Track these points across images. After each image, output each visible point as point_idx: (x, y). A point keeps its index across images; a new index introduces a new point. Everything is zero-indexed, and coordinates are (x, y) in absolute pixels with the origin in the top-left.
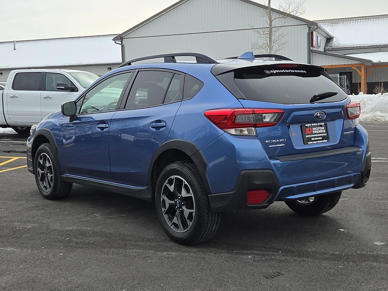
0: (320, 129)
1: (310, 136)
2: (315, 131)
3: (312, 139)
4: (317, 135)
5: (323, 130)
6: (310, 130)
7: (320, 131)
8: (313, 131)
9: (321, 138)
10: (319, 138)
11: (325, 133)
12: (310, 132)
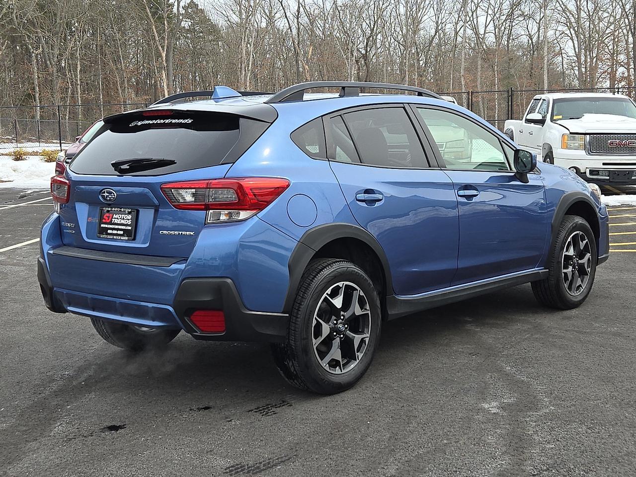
0: (125, 218)
1: (106, 226)
2: (116, 220)
3: (109, 231)
4: (116, 227)
5: (129, 220)
6: (109, 217)
7: (123, 222)
8: (113, 220)
9: (122, 232)
10: (120, 232)
11: (130, 226)
12: (108, 219)
